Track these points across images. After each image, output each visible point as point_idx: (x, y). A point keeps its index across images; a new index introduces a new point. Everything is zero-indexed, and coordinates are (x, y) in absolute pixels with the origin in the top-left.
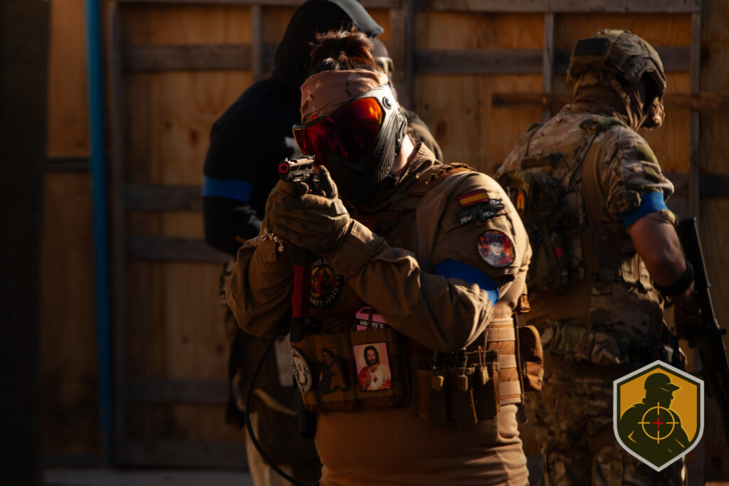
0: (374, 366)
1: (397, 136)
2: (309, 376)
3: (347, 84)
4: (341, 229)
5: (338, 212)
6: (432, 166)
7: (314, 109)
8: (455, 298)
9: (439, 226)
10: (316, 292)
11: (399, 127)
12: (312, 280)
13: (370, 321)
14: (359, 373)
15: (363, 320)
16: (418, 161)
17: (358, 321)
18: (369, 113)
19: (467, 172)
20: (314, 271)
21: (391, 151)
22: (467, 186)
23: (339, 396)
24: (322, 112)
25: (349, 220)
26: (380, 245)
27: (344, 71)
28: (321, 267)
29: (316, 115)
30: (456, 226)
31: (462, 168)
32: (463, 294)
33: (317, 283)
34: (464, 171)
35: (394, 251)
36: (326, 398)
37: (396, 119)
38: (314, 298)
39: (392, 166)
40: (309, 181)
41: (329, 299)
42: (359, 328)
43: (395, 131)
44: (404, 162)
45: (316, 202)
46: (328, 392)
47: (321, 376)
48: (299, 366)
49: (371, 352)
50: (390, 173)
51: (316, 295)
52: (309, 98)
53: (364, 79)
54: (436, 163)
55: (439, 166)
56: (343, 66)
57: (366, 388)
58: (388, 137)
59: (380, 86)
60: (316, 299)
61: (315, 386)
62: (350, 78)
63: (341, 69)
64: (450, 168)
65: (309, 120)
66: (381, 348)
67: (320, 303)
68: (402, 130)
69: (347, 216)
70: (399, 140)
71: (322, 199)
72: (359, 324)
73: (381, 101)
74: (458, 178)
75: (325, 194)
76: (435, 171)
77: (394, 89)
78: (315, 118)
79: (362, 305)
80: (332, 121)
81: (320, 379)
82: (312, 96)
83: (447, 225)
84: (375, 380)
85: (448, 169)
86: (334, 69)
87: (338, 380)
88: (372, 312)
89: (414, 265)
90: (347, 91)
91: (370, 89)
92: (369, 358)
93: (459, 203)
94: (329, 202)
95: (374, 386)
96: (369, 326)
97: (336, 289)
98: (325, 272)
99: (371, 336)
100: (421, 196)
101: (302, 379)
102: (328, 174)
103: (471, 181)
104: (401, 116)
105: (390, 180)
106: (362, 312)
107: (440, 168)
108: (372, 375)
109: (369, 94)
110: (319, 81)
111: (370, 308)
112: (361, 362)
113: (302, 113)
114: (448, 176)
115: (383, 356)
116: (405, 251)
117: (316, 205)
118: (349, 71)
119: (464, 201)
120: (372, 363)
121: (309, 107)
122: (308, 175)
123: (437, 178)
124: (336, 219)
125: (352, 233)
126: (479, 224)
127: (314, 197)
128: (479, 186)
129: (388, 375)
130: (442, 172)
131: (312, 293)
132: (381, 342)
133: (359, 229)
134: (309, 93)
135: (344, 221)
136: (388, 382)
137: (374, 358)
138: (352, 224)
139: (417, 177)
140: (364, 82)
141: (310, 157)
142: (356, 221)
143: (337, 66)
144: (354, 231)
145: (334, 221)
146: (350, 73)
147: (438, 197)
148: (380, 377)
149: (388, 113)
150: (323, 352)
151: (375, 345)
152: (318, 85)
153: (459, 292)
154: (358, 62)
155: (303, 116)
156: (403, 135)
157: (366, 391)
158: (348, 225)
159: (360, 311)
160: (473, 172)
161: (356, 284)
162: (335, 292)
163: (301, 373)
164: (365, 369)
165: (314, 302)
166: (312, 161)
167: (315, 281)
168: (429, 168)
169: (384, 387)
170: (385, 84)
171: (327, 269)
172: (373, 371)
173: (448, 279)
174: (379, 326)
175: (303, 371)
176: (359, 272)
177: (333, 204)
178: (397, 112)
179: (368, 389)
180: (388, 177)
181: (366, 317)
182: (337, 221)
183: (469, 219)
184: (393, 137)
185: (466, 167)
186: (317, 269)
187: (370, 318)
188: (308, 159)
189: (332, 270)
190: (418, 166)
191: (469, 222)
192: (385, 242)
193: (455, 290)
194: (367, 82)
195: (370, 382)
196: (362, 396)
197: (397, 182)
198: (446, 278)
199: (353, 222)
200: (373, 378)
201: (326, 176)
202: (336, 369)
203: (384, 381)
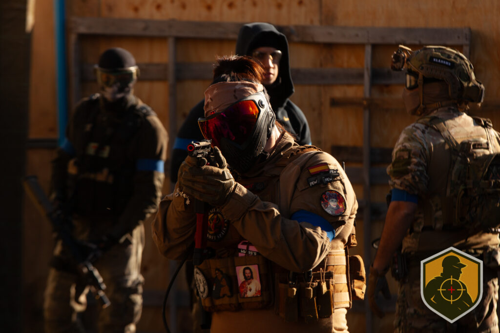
0: (250, 281)
1: (268, 126)
2: (206, 287)
3: (235, 91)
4: (228, 189)
5: (227, 178)
6: (292, 147)
7: (212, 108)
8: (304, 236)
9: (295, 187)
10: (211, 231)
11: (270, 120)
12: (209, 222)
13: (247, 250)
14: (239, 285)
15: (243, 250)
16: (282, 143)
17: (239, 250)
18: (249, 111)
19: (316, 151)
20: (210, 217)
21: (264, 136)
22: (314, 160)
23: (226, 301)
24: (217, 110)
25: (234, 183)
26: (254, 200)
27: (233, 82)
28: (215, 213)
29: (213, 112)
30: (307, 187)
31: (312, 149)
32: (310, 233)
33: (212, 224)
34: (312, 150)
35: (264, 204)
36: (218, 302)
37: (268, 114)
38: (210, 234)
39: (264, 146)
40: (207, 157)
41: (220, 235)
42: (240, 255)
43: (267, 122)
44: (273, 143)
45: (212, 171)
46: (219, 298)
47: (214, 287)
48: (200, 280)
49: (248, 271)
50: (263, 151)
51: (211, 233)
52: (209, 100)
53: (247, 88)
54: (295, 145)
55: (297, 147)
56: (233, 79)
57: (244, 295)
58: (262, 127)
59: (257, 93)
60: (211, 235)
61: (210, 293)
62: (237, 87)
63: (231, 81)
64: (304, 149)
65: (209, 115)
66: (254, 268)
67: (214, 238)
68: (272, 122)
69: (233, 180)
70: (270, 129)
71: (216, 169)
72: (240, 252)
73: (257, 102)
74: (309, 155)
75: (218, 166)
76: (294, 150)
77: (267, 94)
78: (212, 113)
79: (241, 239)
80: (224, 115)
81: (214, 289)
82: (211, 99)
83: (301, 186)
84: (250, 290)
85: (303, 149)
86: (226, 80)
87: (226, 290)
88: (249, 244)
89: (277, 213)
90: (234, 95)
91: (250, 95)
92: (247, 275)
93: (309, 171)
94: (221, 171)
95: (250, 294)
96: (247, 253)
97: (225, 229)
98: (218, 217)
99: (248, 260)
100: (284, 166)
101: (202, 289)
102: (220, 152)
103: (317, 157)
104: (271, 113)
105: (263, 156)
106: (242, 244)
107: (297, 148)
108: (249, 287)
109: (249, 98)
110: (216, 89)
111: (247, 241)
112: (241, 278)
113: (205, 110)
114: (302, 154)
115: (256, 274)
116: (272, 204)
117: (212, 173)
118: (236, 82)
119: (312, 171)
120: (249, 279)
121: (209, 106)
122: (207, 153)
123: (294, 155)
124: (225, 182)
125: (235, 192)
126: (322, 186)
127: (211, 167)
128: (323, 161)
129: (259, 287)
130: (298, 151)
131: (209, 231)
132: (254, 264)
133: (240, 189)
134: (210, 97)
135: (231, 184)
136: (259, 291)
137: (250, 275)
138: (236, 186)
139: (282, 154)
140: (246, 89)
141: (208, 141)
142: (238, 184)
143: (229, 79)
144: (237, 190)
145: (224, 183)
146: (237, 83)
147: (295, 167)
148: (254, 288)
149: (263, 110)
150: (216, 270)
151: (250, 267)
152: (215, 92)
153: (308, 232)
154: (243, 76)
155: (205, 112)
156: (273, 126)
157: (244, 297)
158: (233, 187)
159: (241, 244)
160: (319, 151)
161: (238, 226)
162: (224, 230)
163: (201, 285)
164: (243, 283)
165: (210, 237)
166: (210, 143)
167: (211, 223)
168: (290, 148)
169: (256, 295)
170: (261, 92)
171: (219, 215)
172: (249, 284)
173: (300, 223)
174: (253, 254)
175: (202, 284)
176: (240, 219)
177: (223, 172)
178: (269, 110)
179: (245, 296)
180: (261, 153)
181: (245, 247)
182: (226, 184)
183: (316, 182)
184: (266, 127)
185: (315, 148)
186: (212, 215)
187: (248, 248)
188: (207, 142)
189: (222, 215)
190: (282, 147)
191: (315, 185)
192: (258, 198)
193: (305, 231)
194: (249, 90)
195: (247, 291)
196: (241, 301)
197: (268, 157)
198: (299, 222)
199: (237, 184)
200: (248, 289)
201: (218, 154)
202: (224, 282)
203: (256, 290)
